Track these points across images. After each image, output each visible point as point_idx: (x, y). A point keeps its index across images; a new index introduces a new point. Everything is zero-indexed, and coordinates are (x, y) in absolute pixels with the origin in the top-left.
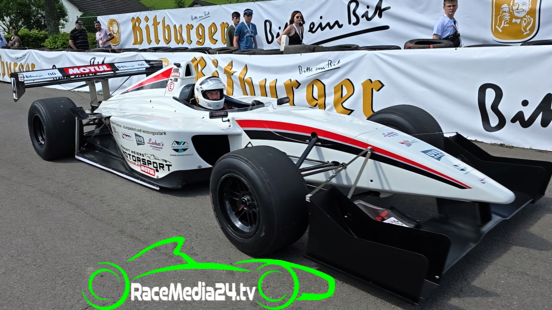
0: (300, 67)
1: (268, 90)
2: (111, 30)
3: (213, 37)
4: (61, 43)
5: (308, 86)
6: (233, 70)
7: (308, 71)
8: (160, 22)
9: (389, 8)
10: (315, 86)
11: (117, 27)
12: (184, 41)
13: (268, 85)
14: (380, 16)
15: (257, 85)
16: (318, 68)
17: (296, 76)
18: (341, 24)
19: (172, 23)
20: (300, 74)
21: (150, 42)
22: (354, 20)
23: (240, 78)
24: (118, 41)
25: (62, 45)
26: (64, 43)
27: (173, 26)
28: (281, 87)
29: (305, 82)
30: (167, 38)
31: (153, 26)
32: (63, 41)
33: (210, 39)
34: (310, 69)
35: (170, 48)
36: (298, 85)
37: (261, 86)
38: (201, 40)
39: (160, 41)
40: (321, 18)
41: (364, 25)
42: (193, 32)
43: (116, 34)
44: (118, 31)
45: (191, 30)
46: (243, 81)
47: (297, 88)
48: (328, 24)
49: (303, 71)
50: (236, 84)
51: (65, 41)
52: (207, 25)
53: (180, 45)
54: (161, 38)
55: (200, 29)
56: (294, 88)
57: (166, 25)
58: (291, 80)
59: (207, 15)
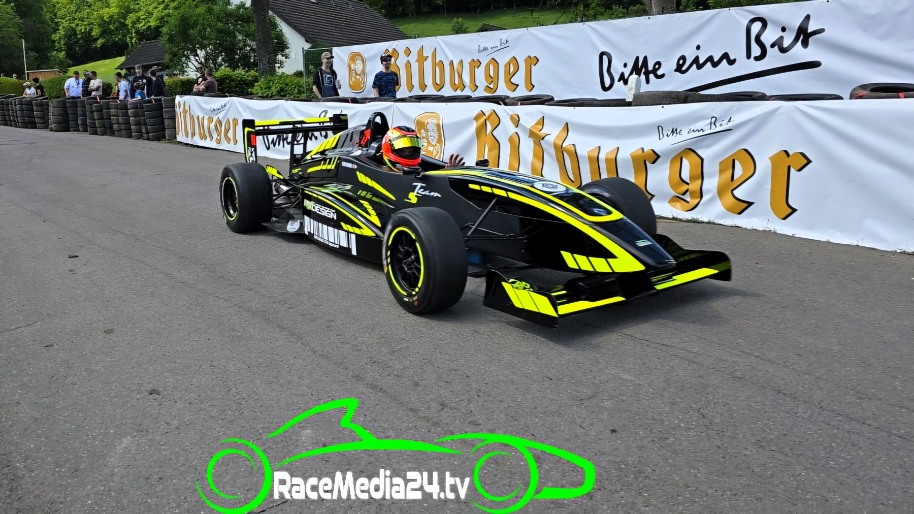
0: (660, 128)
1: (603, 165)
2: (353, 68)
3: (512, 80)
4: (277, 90)
5: (673, 160)
6: (545, 131)
7: (675, 134)
8: (428, 57)
9: (821, 31)
10: (684, 160)
11: (362, 64)
12: (465, 87)
13: (602, 156)
14: (805, 44)
15: (583, 157)
16: (692, 130)
17: (652, 143)
18: (732, 58)
19: (447, 57)
20: (660, 139)
21: (411, 87)
22: (756, 51)
23: (555, 146)
24: (363, 86)
25: (279, 92)
26: (282, 90)
27: (449, 63)
28: (625, 160)
29: (668, 152)
30: (438, 83)
31: (417, 63)
32: (280, 85)
33: (506, 83)
34: (678, 131)
35: (443, 97)
36: (655, 157)
37: (590, 159)
38: (492, 84)
39: (426, 86)
40: (698, 48)
41: (774, 59)
42: (480, 73)
43: (360, 75)
44: (363, 72)
45: (476, 68)
46: (560, 151)
47: (653, 163)
48: (710, 59)
49: (665, 134)
50: (549, 153)
51: (284, 86)
52: (503, 60)
53: (459, 93)
54: (429, 81)
55: (491, 65)
56: (648, 163)
57: (437, 61)
58: (643, 149)
59: (505, 45)
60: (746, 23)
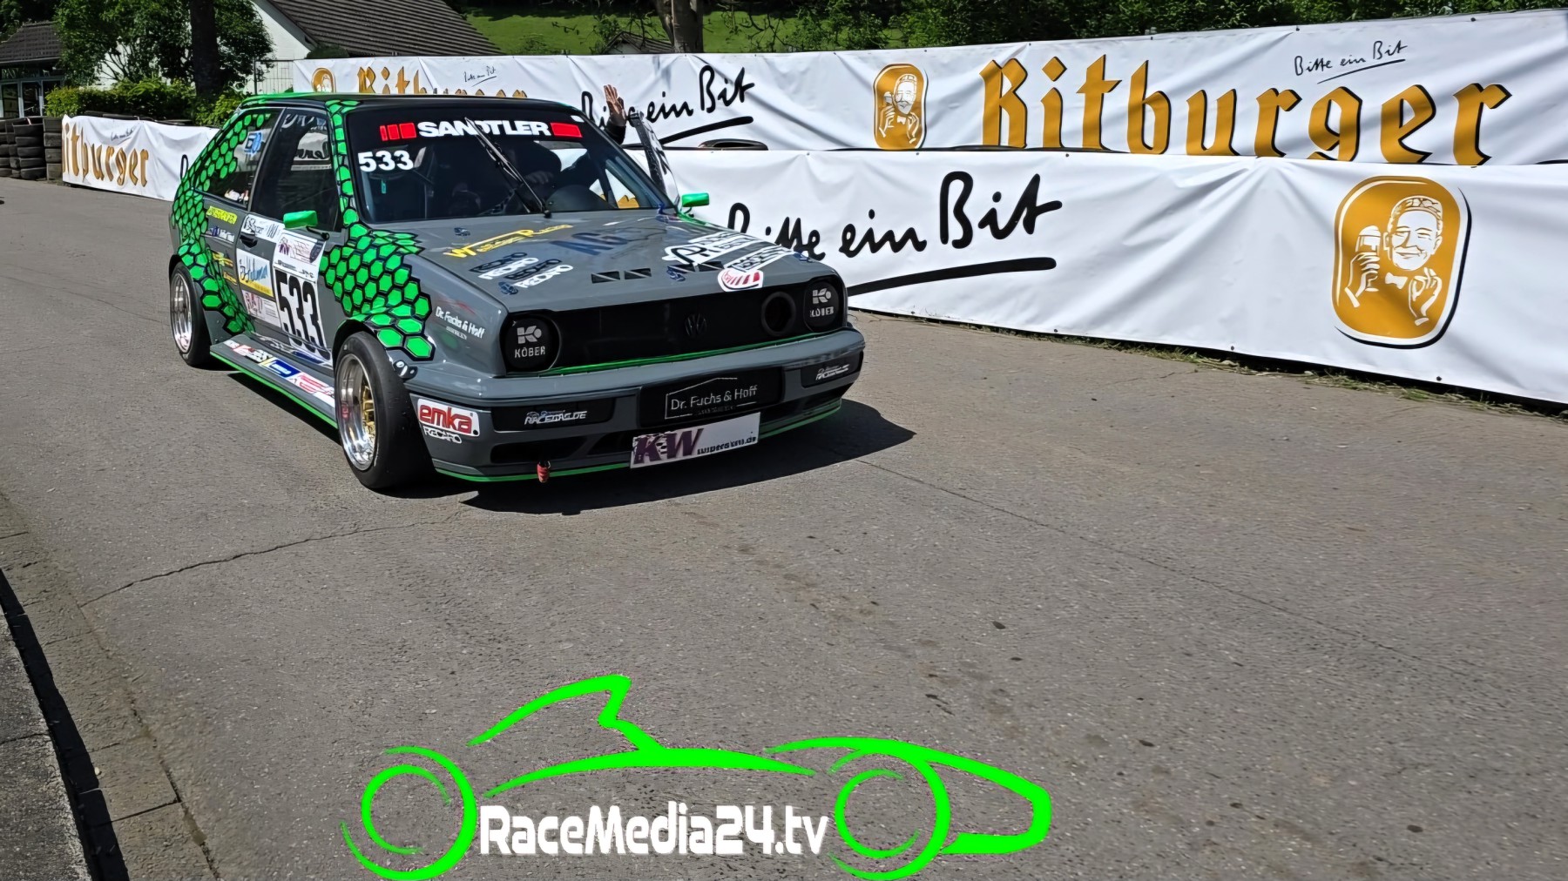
8: (409, 82)
9: (751, 85)
14: (742, 100)
18: (690, 108)
19: (430, 84)
22: (708, 104)
40: (664, 94)
41: (721, 114)
48: (674, 108)
57: (419, 88)
59: (493, 73)
60: (698, 71)
